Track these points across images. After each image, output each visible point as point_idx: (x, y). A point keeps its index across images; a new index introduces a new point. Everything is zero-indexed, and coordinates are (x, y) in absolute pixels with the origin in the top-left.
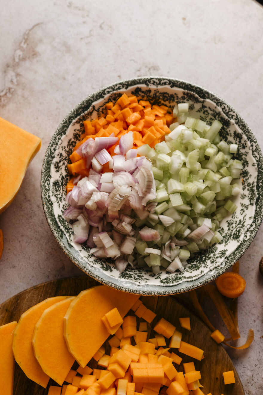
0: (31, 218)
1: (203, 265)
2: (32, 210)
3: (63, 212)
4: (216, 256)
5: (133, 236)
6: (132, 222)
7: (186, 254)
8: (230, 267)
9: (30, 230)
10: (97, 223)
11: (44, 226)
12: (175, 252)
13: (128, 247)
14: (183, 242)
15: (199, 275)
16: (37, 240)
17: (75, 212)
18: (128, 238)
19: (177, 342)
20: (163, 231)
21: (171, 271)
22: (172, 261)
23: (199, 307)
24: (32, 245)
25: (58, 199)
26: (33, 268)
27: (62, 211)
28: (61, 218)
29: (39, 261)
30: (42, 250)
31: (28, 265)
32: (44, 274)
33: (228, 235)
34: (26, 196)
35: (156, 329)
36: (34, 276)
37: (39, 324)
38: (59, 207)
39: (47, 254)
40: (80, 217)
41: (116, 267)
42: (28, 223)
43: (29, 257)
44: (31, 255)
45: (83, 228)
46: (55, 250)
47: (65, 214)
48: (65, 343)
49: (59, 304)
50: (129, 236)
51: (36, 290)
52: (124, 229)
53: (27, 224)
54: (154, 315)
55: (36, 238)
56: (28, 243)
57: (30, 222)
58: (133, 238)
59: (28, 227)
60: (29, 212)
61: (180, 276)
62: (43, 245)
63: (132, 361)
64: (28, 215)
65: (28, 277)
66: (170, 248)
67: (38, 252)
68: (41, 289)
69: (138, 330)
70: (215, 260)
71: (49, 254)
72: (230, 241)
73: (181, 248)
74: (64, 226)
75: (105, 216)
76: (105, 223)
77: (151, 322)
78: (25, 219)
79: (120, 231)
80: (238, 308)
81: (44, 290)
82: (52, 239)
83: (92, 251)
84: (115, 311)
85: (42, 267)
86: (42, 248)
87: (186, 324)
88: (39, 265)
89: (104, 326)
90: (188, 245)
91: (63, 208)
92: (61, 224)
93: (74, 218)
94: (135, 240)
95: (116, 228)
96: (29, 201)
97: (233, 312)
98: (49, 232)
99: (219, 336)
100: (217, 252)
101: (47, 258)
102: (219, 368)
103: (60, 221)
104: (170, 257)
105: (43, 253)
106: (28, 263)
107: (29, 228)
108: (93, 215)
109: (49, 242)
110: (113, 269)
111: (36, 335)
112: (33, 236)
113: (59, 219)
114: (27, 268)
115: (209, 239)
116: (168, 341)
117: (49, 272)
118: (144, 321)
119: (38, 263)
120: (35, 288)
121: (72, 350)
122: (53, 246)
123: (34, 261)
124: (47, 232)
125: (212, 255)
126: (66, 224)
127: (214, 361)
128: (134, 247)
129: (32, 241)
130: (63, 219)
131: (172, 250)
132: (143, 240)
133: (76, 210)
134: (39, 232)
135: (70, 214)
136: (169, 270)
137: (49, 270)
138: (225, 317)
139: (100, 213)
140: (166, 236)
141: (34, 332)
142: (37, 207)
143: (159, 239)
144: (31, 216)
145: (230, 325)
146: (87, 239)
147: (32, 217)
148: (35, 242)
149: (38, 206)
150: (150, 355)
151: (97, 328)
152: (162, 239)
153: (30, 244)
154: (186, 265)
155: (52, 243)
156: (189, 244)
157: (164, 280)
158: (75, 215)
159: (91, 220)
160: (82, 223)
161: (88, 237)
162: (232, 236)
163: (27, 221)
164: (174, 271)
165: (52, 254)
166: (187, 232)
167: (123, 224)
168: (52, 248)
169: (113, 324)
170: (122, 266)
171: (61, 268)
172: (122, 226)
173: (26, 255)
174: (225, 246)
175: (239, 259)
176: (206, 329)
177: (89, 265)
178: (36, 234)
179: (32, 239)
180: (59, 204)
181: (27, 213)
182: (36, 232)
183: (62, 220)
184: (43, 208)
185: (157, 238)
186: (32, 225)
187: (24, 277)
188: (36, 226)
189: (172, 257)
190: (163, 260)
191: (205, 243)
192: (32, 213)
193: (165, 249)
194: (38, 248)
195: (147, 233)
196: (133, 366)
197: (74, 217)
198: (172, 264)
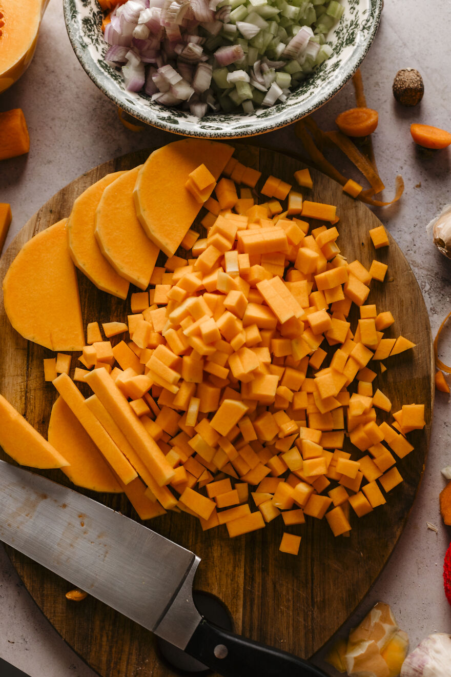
0: (61, 94)
1: (312, 86)
2: (60, 84)
3: (104, 57)
4: (327, 73)
5: (207, 62)
6: (202, 41)
7: (285, 78)
8: (349, 78)
9: (61, 110)
10: (153, 58)
11: (81, 101)
12: (270, 76)
13: (203, 78)
14: (279, 63)
15: (308, 97)
16: (75, 121)
17: (120, 49)
18: (200, 64)
19: (296, 202)
20: (247, 46)
21: (269, 104)
22: (269, 89)
23: (319, 156)
24: (70, 128)
25: (94, 41)
26: (77, 158)
27: (102, 55)
28: (102, 63)
29: (83, 148)
30: (85, 132)
31: (68, 156)
32: (94, 162)
33: (338, 45)
34: (47, 67)
35: (265, 191)
36: (80, 169)
37: (101, 205)
38: (97, 50)
39: (93, 136)
40: (129, 55)
41: (192, 113)
42: (58, 101)
43: (69, 146)
44: (70, 142)
45: (137, 69)
46: (103, 128)
47: (107, 58)
48: (142, 227)
49: (122, 176)
50: (202, 62)
51: (87, 177)
52: (193, 52)
53: (57, 103)
54: (258, 175)
55: (72, 119)
56: (63, 128)
57: (61, 99)
58: (207, 65)
59: (58, 106)
60: (57, 86)
61: (283, 106)
62: (84, 126)
63: (239, 229)
64: (55, 91)
65: (73, 172)
66: (262, 72)
67: (79, 136)
68: (93, 174)
69: (239, 197)
70: (326, 76)
71: (95, 136)
72: (342, 49)
73: (277, 71)
74: (109, 73)
75: (163, 43)
76: (165, 56)
77: (256, 185)
78: (53, 96)
79: (187, 59)
80: (376, 155)
81: (98, 175)
82: (96, 116)
83: (155, 97)
84: (202, 168)
85: (88, 154)
86: (85, 130)
87: (305, 178)
88: (84, 153)
89: (191, 194)
90: (285, 66)
91: (103, 52)
92: (105, 70)
93: (120, 59)
94: (211, 67)
95: (182, 55)
96: (53, 72)
97: (367, 155)
98: (89, 108)
99: (355, 187)
100: (328, 68)
101: (94, 141)
102: (363, 229)
103: (102, 66)
104: (264, 85)
105: (87, 136)
106: (68, 153)
107: (61, 107)
108: (146, 47)
109: (92, 120)
110: (188, 116)
111: (99, 220)
112: (68, 117)
113: (100, 64)
114: (68, 160)
115: (313, 53)
116: (285, 204)
117: (101, 158)
118: (245, 186)
119: (83, 150)
120: (85, 175)
121: (153, 231)
122: (100, 124)
123: (77, 149)
124: (87, 108)
125: (321, 74)
126: (112, 70)
127: (355, 223)
128: (210, 78)
129: (68, 123)
130: (106, 65)
131: (265, 74)
132: (222, 65)
133: (121, 47)
134: (75, 110)
135: (115, 55)
136: (266, 103)
137: (100, 157)
138: (357, 161)
139: (155, 43)
140: (253, 53)
141: (95, 221)
142: (67, 78)
143: (244, 58)
144: (60, 92)
145: (366, 170)
146: (144, 82)
147: (62, 92)
148: (72, 124)
149: (67, 76)
150: (262, 220)
151: (181, 198)
152: (247, 57)
153: (67, 128)
154: (289, 94)
155: (97, 120)
156: (287, 65)
157: (261, 115)
158: (121, 54)
159: (145, 56)
160: (134, 61)
161: (146, 81)
162: (345, 44)
163: (56, 98)
164: (273, 104)
165: (99, 135)
166: (281, 48)
167: (190, 45)
168: (98, 128)
169: (202, 186)
170: (200, 109)
171: (116, 151)
172: (190, 49)
173: (63, 144)
174: (337, 57)
175: (358, 66)
176: (334, 183)
177: (154, 113)
178: (72, 114)
179: (67, 121)
180: (97, 47)
181: (54, 88)
182: (72, 110)
183: (104, 65)
184: (75, 53)
185: (240, 57)
186: (64, 102)
187: (66, 173)
188: (69, 102)
189: (266, 84)
190: (255, 90)
191: (309, 63)
192: (60, 87)
193: (255, 74)
194: (79, 131)
195: (225, 52)
196: (240, 234)
197: (120, 57)
198: (268, 93)
